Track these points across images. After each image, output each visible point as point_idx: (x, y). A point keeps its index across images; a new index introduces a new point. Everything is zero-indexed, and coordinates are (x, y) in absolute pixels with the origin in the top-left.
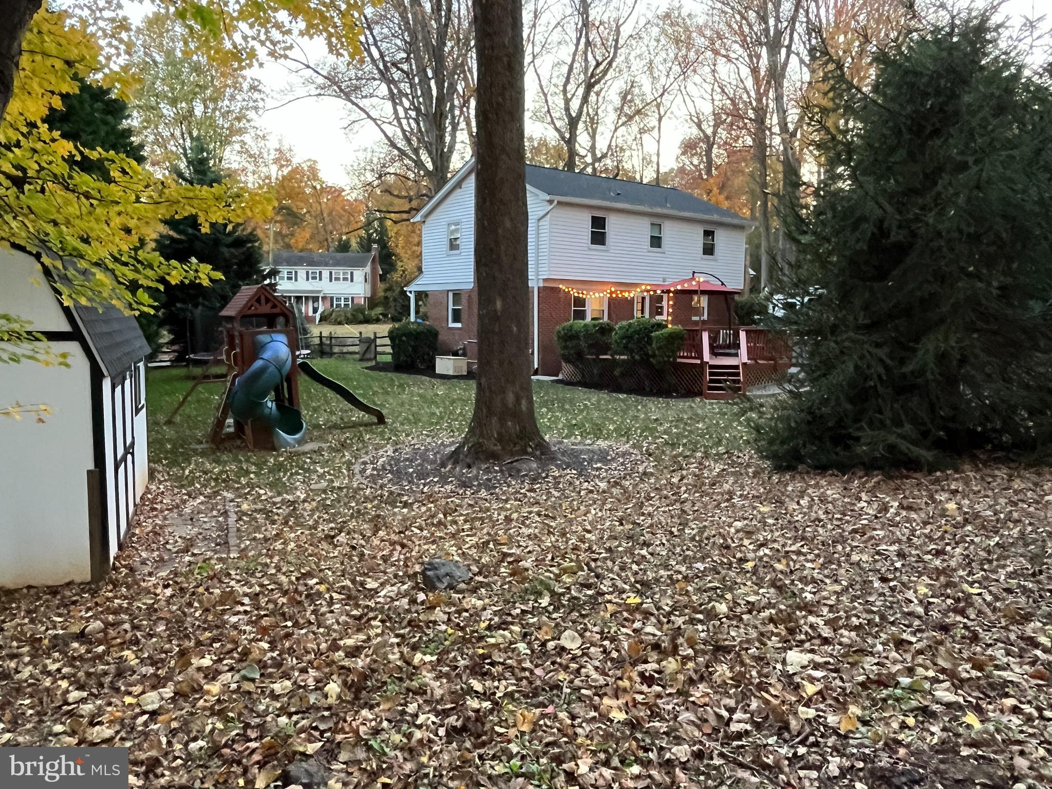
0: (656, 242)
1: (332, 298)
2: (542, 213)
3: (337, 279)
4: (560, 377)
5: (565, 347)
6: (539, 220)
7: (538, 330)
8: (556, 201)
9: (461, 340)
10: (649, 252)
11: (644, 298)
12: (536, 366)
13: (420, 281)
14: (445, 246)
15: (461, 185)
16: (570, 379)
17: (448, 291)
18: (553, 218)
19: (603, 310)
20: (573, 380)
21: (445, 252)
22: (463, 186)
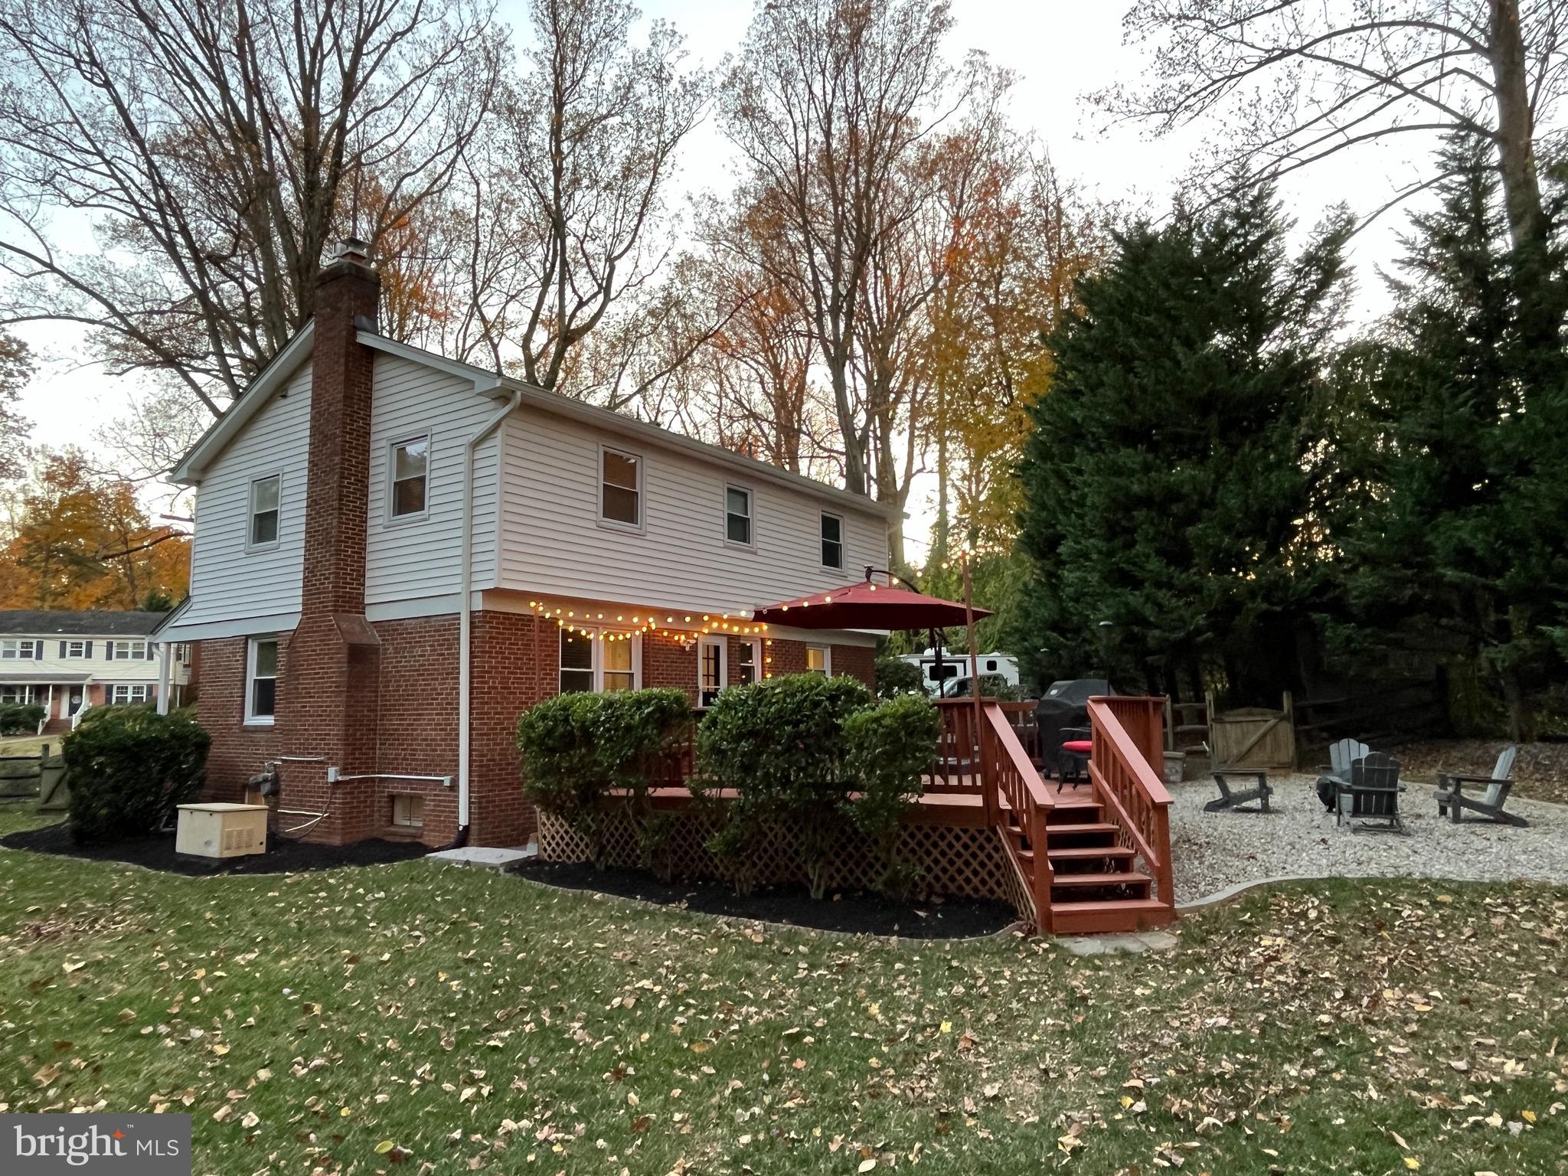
0: (739, 528)
1: (109, 689)
2: (478, 430)
3: (123, 655)
4: (531, 850)
5: (543, 773)
6: (476, 444)
7: (471, 724)
8: (519, 394)
9: (272, 757)
10: (725, 547)
11: (717, 649)
12: (463, 820)
13: (183, 618)
14: (243, 533)
15: (286, 390)
16: (559, 857)
17: (247, 637)
18: (511, 441)
19: (632, 675)
20: (569, 857)
21: (242, 548)
22: (290, 393)
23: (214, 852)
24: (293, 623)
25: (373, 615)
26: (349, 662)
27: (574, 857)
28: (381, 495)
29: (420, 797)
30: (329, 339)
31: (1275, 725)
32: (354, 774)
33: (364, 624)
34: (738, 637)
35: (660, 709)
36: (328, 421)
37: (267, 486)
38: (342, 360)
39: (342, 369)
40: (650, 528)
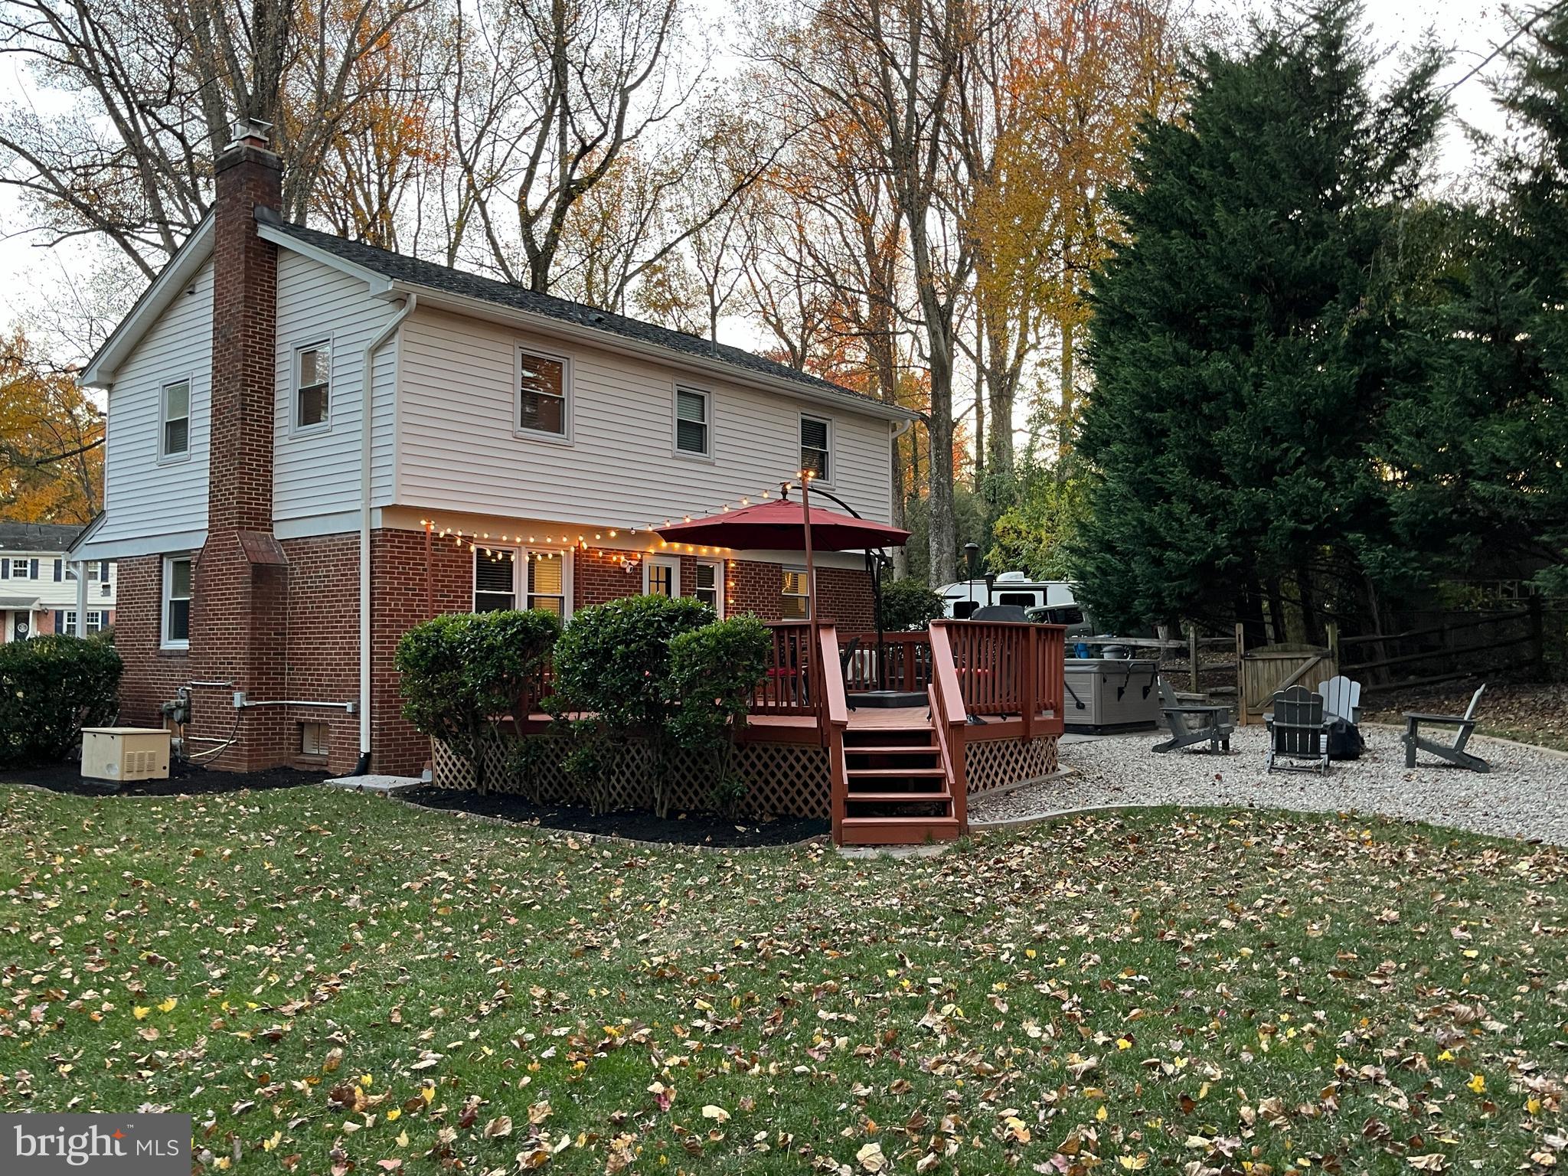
0: (692, 436)
1: (59, 615)
2: (377, 335)
3: (72, 576)
4: (427, 777)
6: (376, 350)
7: (372, 648)
8: (414, 297)
9: (184, 683)
10: (674, 458)
11: (668, 571)
12: (365, 748)
13: (99, 535)
14: (155, 442)
15: (193, 286)
16: (452, 784)
17: (162, 555)
18: (410, 347)
19: (562, 598)
20: (460, 784)
21: (154, 458)
22: (198, 289)
23: (115, 775)
24: (199, 542)
25: (281, 532)
26: (253, 583)
27: (465, 784)
28: (286, 404)
29: (325, 724)
30: (229, 233)
31: (1317, 663)
32: (260, 699)
33: (271, 543)
34: (695, 558)
35: (525, 630)
36: (230, 324)
37: (178, 391)
38: (242, 257)
39: (242, 267)
40: (578, 438)
